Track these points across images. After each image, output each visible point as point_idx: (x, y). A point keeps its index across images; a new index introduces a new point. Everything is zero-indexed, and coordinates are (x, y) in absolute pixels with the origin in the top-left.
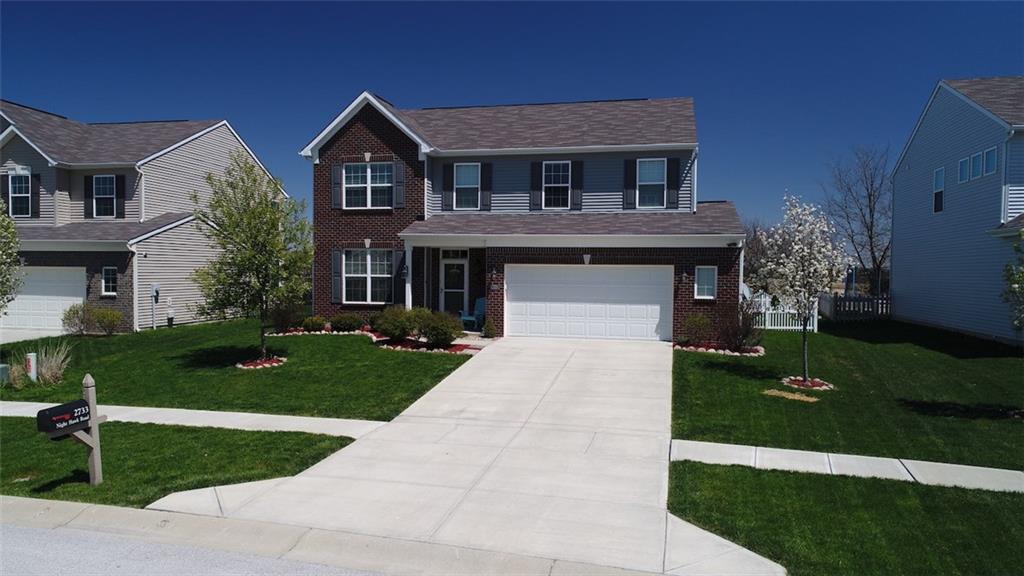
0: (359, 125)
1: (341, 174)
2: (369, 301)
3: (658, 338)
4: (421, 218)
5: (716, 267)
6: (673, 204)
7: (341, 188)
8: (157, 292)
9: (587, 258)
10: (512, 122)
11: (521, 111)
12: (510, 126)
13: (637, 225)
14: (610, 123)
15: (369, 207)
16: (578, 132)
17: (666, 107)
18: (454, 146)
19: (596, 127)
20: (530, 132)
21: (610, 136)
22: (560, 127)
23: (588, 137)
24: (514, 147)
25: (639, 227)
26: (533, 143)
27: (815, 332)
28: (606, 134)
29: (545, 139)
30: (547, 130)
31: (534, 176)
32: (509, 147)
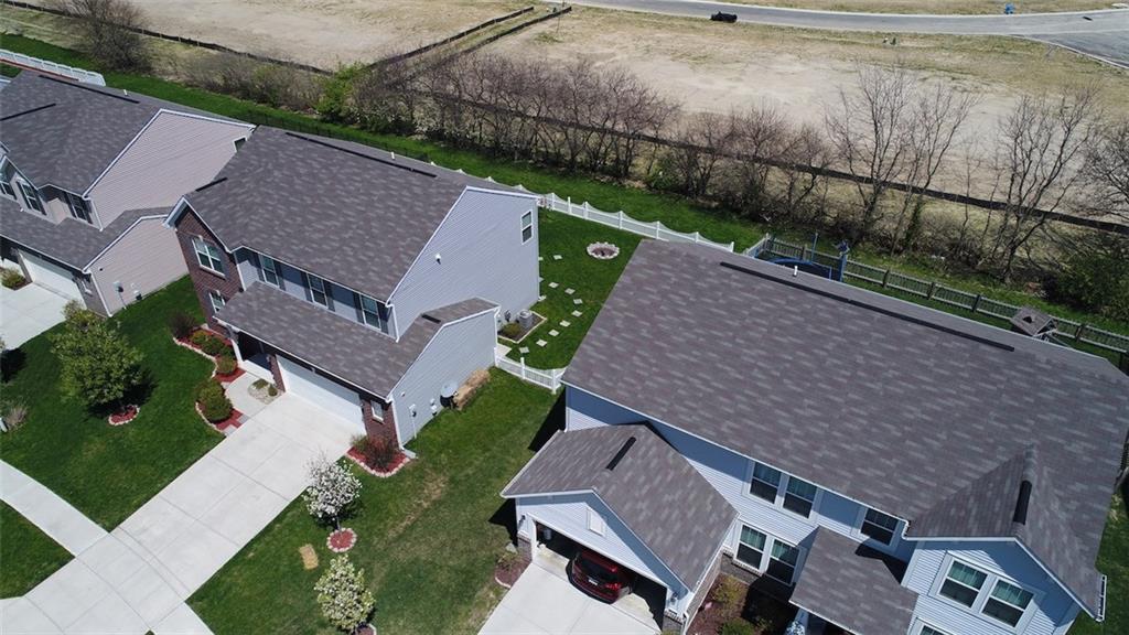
1: (192, 242)
4: (242, 290)
5: (380, 405)
7: (195, 251)
8: (121, 288)
9: (313, 370)
10: (319, 195)
11: (342, 167)
12: (313, 205)
13: (345, 354)
14: (371, 227)
15: (213, 270)
16: (342, 240)
17: (431, 204)
18: (255, 240)
19: (358, 234)
20: (315, 225)
21: (352, 260)
22: (339, 222)
23: (339, 255)
24: (286, 257)
25: (343, 358)
26: (300, 253)
27: (553, 392)
28: (352, 253)
29: (312, 248)
30: (326, 226)
31: (304, 280)
32: (283, 256)
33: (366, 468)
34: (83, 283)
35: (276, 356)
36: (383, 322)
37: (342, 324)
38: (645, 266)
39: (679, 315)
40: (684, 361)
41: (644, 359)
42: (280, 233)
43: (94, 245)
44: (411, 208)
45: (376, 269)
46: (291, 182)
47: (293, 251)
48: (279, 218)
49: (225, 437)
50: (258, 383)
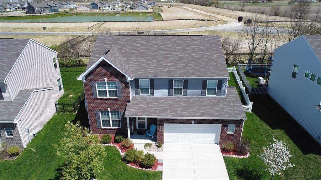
0: (100, 68)
1: (95, 86)
2: (112, 127)
3: (214, 143)
4: (129, 101)
5: (235, 125)
6: (219, 94)
7: (96, 90)
8: (28, 130)
9: (193, 122)
10: (156, 51)
12: (156, 55)
14: (194, 56)
15: (108, 97)
16: (184, 63)
17: (211, 43)
18: (139, 73)
19: (189, 59)
20: (165, 61)
21: (197, 68)
22: (176, 58)
23: (189, 68)
24: (163, 75)
25: (210, 111)
26: (169, 72)
27: (251, 112)
28: (195, 66)
29: (173, 69)
30: (171, 60)
31: (170, 84)
32: (161, 75)
33: (237, 156)
34: (6, 132)
35: (164, 124)
36: (218, 90)
37: (194, 100)
42: (150, 67)
43: (12, 109)
44: (204, 46)
45: (212, 68)
46: (136, 50)
47: (164, 72)
48: (143, 63)
49: (162, 172)
50: (147, 145)
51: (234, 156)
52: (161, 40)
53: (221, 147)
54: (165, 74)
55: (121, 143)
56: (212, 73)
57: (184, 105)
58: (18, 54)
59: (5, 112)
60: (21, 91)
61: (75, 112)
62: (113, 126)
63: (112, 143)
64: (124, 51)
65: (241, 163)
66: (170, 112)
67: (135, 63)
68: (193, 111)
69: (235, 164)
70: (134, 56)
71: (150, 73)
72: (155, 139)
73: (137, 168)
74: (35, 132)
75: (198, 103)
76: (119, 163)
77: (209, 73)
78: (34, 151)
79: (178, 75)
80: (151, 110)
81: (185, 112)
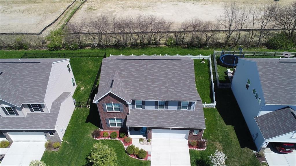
0: (108, 96)
3: (185, 138)
4: (128, 114)
5: (198, 131)
6: (189, 109)
7: (106, 108)
8: (62, 129)
10: (146, 76)
11: (147, 65)
12: (146, 79)
13: (182, 120)
14: (173, 81)
15: (114, 111)
16: (166, 87)
17: (187, 68)
18: (135, 97)
19: (170, 84)
20: (153, 85)
21: (175, 92)
22: (160, 82)
23: (169, 92)
24: (151, 98)
25: (182, 122)
26: (155, 96)
27: (215, 108)
28: (173, 90)
29: (158, 93)
30: (157, 85)
31: (156, 104)
32: (149, 98)
33: (198, 150)
34: (49, 134)
35: (152, 129)
36: (189, 107)
37: (173, 112)
38: (262, 68)
39: (280, 78)
40: (290, 88)
41: (281, 92)
42: (142, 92)
43: (51, 119)
44: (181, 71)
45: (186, 92)
46: (132, 75)
47: (152, 96)
48: (138, 87)
49: (150, 161)
50: (141, 140)
51: (196, 149)
52: (150, 64)
53: (189, 141)
54: (153, 98)
55: (124, 138)
56: (185, 97)
57: (165, 117)
58: (48, 78)
59: (47, 122)
60: (53, 103)
61: (88, 107)
62: (117, 126)
63: (118, 138)
64: (123, 76)
65: (200, 154)
66: (156, 123)
67: (131, 88)
68: (171, 123)
69: (196, 156)
70: (131, 81)
71: (142, 97)
72: (146, 135)
73: (135, 158)
74: (65, 129)
75: (175, 115)
76: (124, 154)
77: (183, 97)
78: (68, 143)
79: (161, 99)
80: (143, 121)
81: (166, 123)
